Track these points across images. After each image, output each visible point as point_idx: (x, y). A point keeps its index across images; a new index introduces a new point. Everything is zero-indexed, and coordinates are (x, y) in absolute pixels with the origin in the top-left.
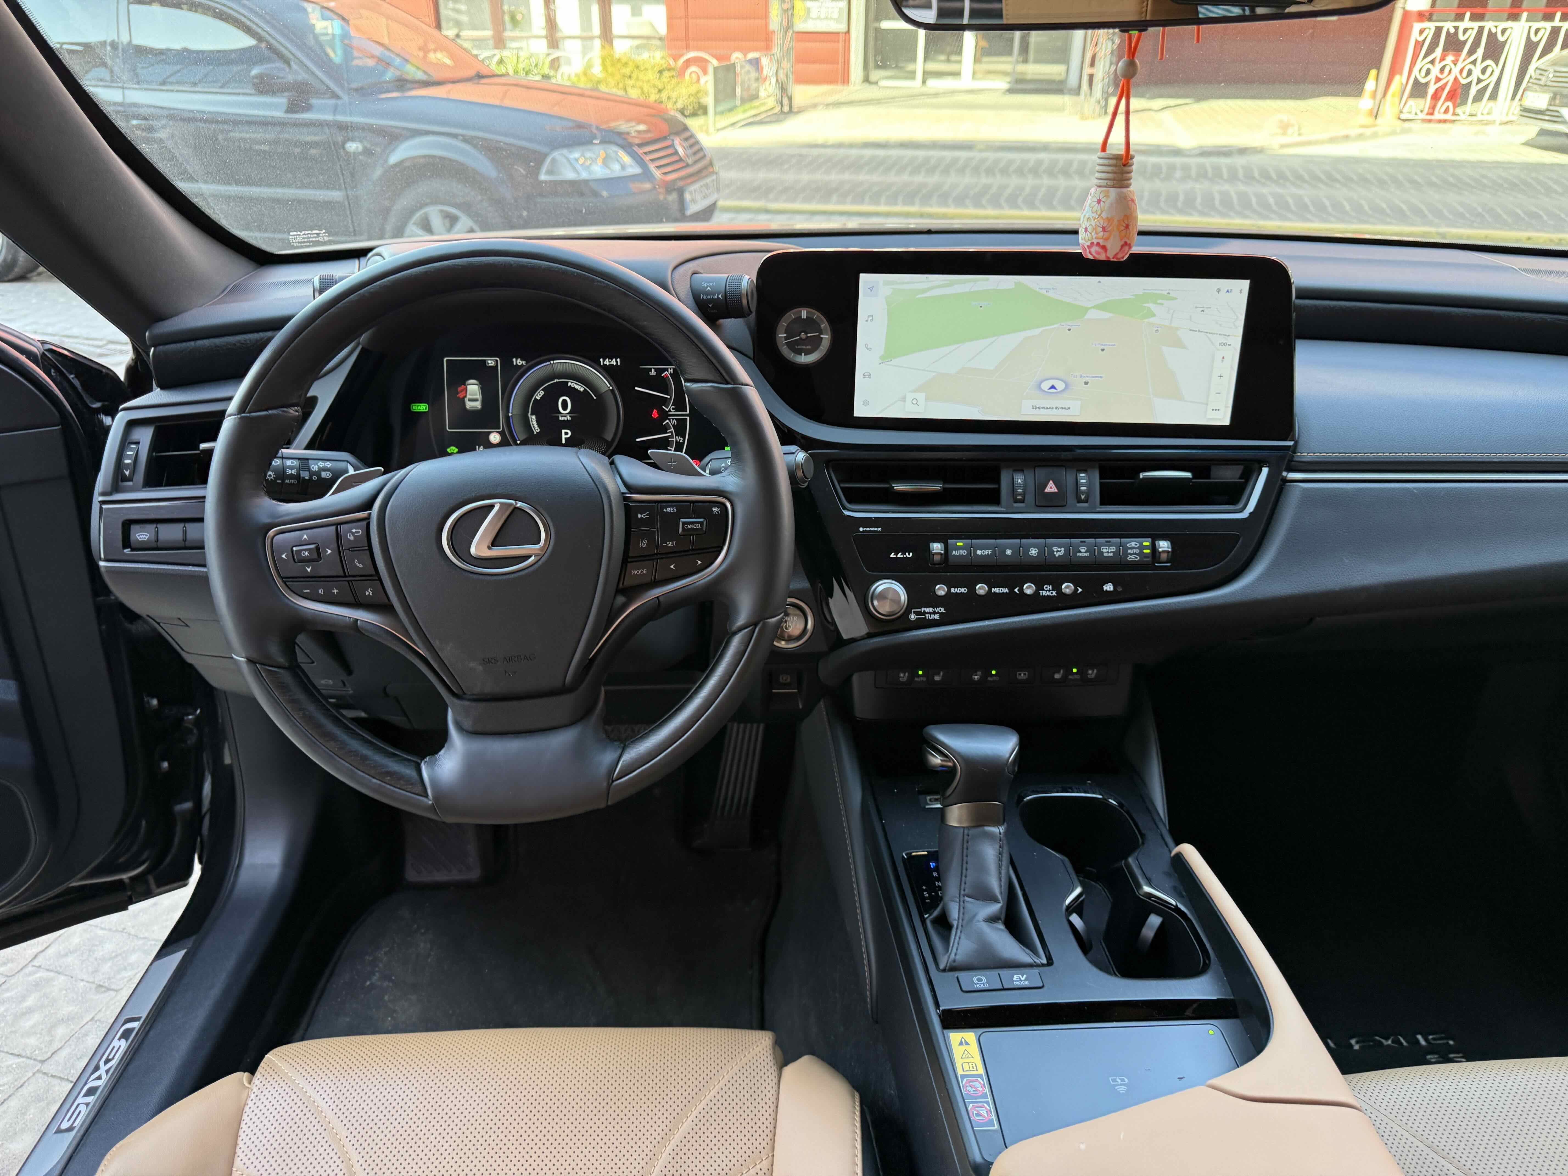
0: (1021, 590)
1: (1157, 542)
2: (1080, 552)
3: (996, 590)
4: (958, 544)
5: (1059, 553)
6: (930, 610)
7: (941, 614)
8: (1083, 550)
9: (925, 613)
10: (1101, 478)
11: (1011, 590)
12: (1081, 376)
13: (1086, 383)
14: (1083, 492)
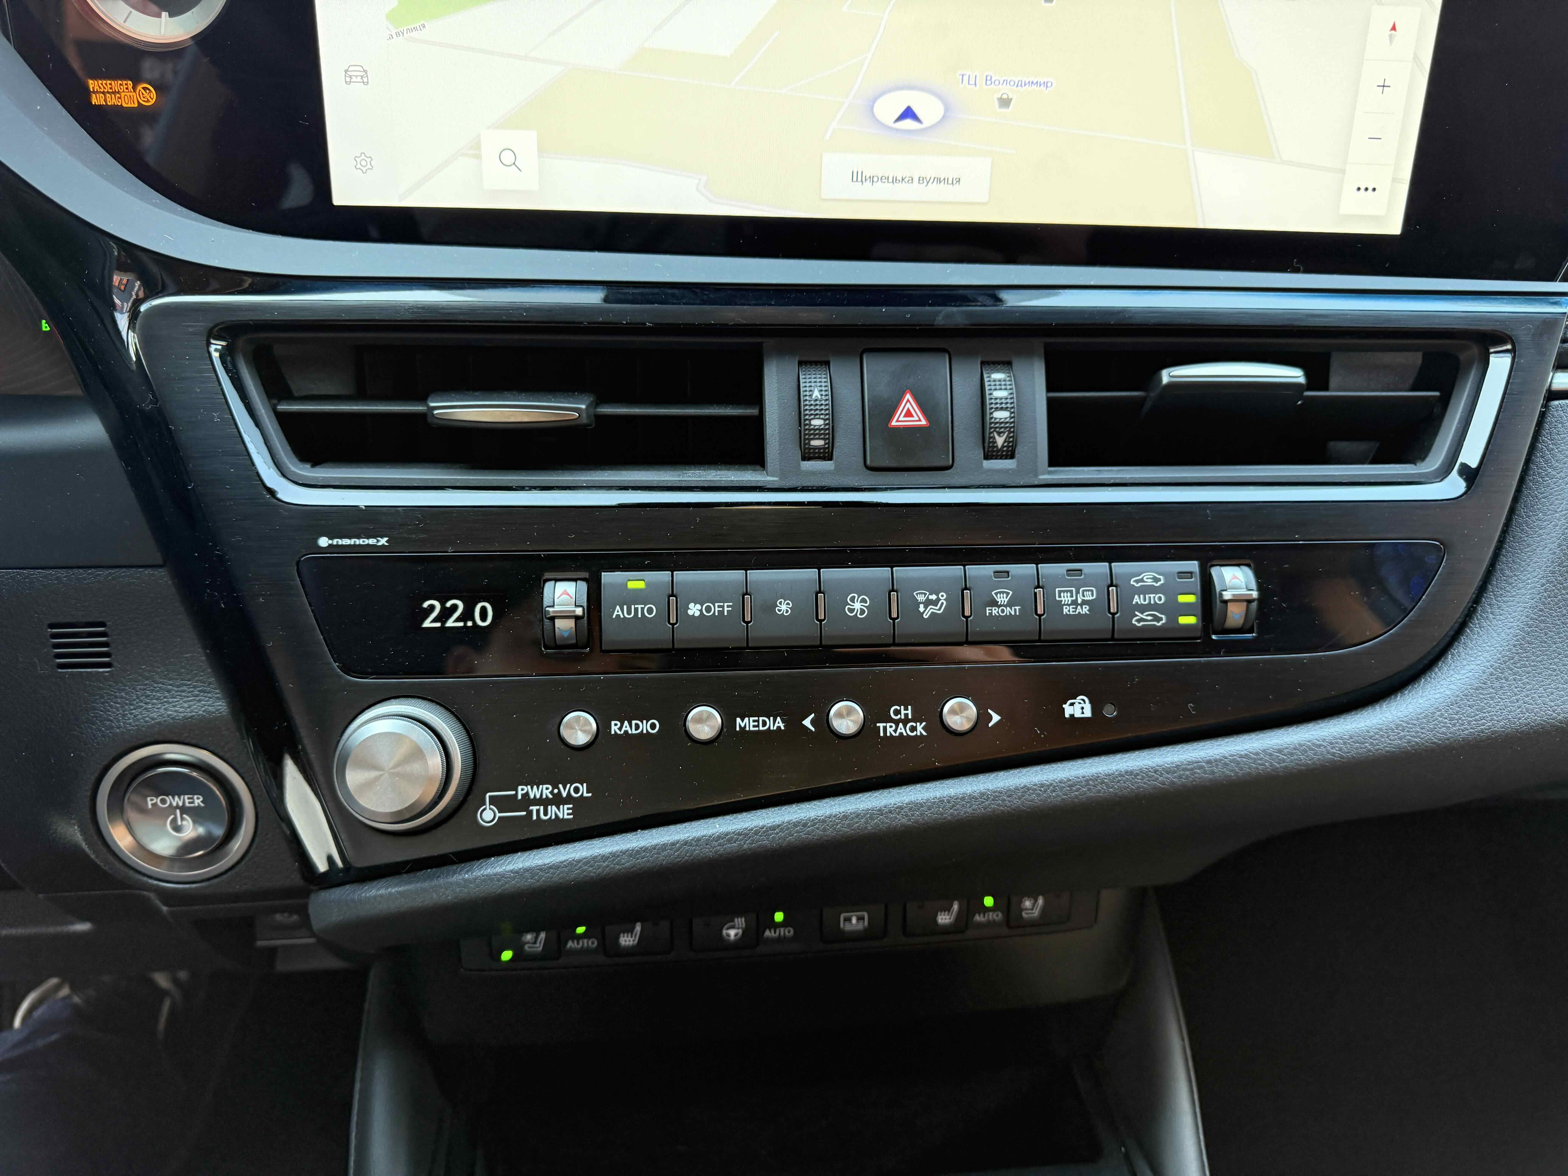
0: (823, 722)
1: (1215, 571)
2: (994, 603)
3: (748, 723)
4: (632, 585)
5: (931, 609)
6: (546, 791)
7: (578, 804)
8: (1002, 599)
9: (527, 801)
10: (1051, 386)
11: (794, 723)
12: (988, 80)
13: (1005, 102)
14: (1000, 427)
